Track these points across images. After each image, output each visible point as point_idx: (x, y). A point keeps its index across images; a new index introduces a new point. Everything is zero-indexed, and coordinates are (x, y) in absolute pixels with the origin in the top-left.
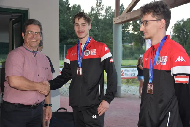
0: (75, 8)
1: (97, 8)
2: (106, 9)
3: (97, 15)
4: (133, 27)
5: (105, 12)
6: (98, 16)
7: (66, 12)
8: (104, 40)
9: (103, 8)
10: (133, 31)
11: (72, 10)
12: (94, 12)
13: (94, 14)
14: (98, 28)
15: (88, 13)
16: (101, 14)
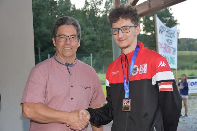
0: (62, 3)
1: (94, 2)
2: (106, 2)
3: (93, 11)
4: (144, 26)
5: (104, 7)
6: (95, 13)
7: (51, 9)
8: (105, 45)
9: (102, 2)
10: (145, 31)
11: (58, 5)
12: (89, 7)
13: (89, 10)
14: (95, 30)
15: (81, 9)
16: (99, 10)
